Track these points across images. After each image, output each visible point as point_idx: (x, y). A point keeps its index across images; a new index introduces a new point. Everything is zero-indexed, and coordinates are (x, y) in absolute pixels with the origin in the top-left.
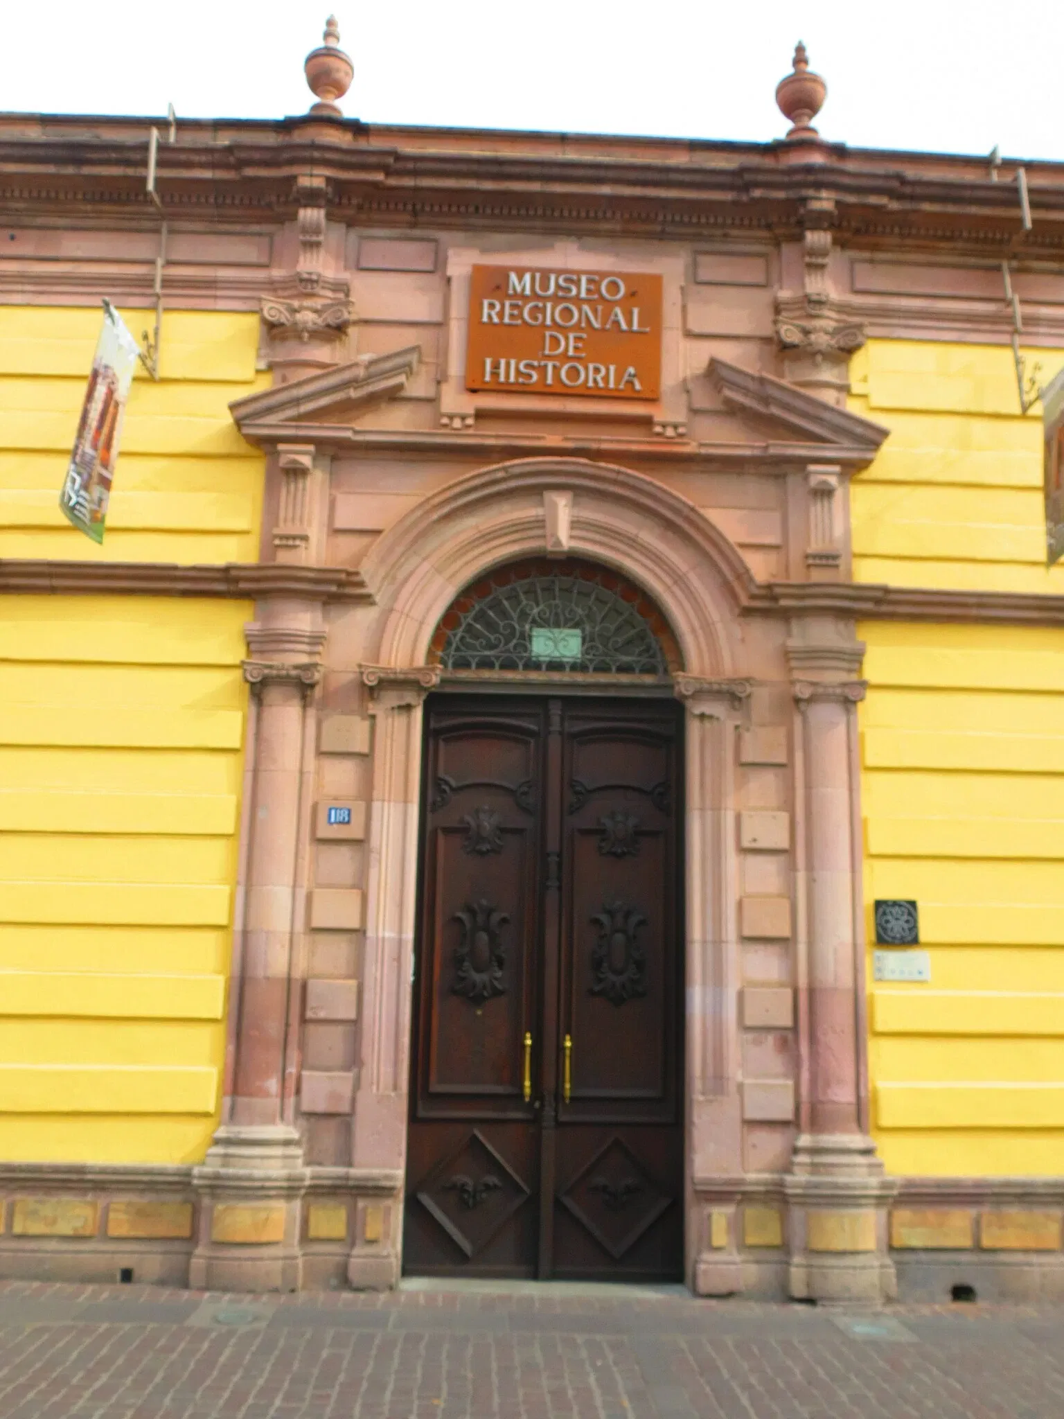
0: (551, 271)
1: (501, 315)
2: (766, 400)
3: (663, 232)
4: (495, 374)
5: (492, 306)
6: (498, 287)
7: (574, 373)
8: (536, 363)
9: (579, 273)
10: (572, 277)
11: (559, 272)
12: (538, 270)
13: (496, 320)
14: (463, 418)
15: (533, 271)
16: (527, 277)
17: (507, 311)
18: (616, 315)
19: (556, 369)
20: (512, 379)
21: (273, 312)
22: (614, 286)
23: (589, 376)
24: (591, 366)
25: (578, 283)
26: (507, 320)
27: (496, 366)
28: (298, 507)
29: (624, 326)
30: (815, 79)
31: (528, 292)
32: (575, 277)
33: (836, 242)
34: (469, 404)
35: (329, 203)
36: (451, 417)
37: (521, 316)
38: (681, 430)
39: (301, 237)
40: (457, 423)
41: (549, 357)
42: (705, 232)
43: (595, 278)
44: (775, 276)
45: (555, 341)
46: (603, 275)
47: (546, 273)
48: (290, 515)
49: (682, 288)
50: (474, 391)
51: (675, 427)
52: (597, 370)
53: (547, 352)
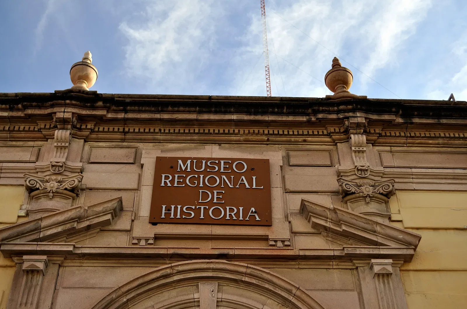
0: (203, 159)
1: (172, 182)
2: (338, 223)
3: (268, 140)
4: (168, 214)
5: (167, 178)
6: (172, 167)
7: (217, 212)
8: (194, 207)
9: (220, 159)
10: (216, 161)
11: (207, 159)
12: (195, 158)
13: (169, 185)
14: (147, 240)
15: (192, 159)
16: (189, 162)
17: (176, 180)
18: (242, 180)
19: (206, 211)
20: (178, 216)
21: (32, 182)
22: (240, 166)
23: (226, 213)
24: (228, 208)
25: (219, 165)
26: (176, 185)
27: (168, 209)
28: (31, 296)
29: (247, 186)
30: (345, 70)
31: (189, 170)
32: (217, 162)
33: (368, 141)
34: (151, 231)
35: (74, 127)
36: (139, 240)
37: (184, 182)
38: (286, 243)
39: (55, 144)
40: (143, 243)
41: (202, 204)
42: (293, 139)
43: (229, 162)
44: (336, 160)
45: (205, 195)
46: (234, 160)
47: (199, 161)
48: (24, 301)
49: (281, 167)
50: (154, 224)
51: (283, 242)
52: (231, 210)
53: (200, 201)
